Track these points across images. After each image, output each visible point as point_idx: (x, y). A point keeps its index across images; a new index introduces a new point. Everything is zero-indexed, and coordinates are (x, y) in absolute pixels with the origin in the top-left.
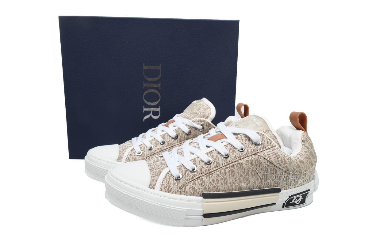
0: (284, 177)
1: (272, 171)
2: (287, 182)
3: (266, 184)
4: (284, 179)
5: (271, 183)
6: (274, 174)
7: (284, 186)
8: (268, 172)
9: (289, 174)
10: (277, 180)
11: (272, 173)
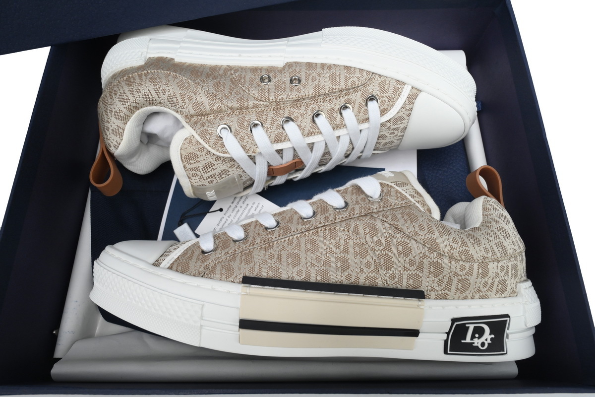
0: (430, 264)
1: (400, 248)
2: (440, 277)
3: (388, 276)
4: (432, 270)
5: (401, 276)
6: (406, 255)
7: (433, 289)
8: (390, 250)
9: (441, 255)
10: (413, 270)
11: (400, 253)
